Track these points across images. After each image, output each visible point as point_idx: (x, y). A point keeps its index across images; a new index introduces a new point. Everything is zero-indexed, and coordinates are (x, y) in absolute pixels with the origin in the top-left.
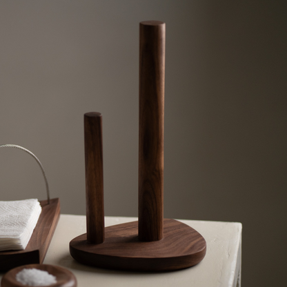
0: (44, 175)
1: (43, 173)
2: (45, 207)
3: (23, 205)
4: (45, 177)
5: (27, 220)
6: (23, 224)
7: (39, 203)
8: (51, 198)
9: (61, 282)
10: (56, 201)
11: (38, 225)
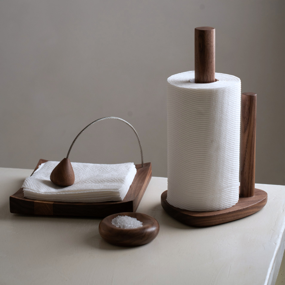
0: (139, 143)
1: (139, 142)
2: (139, 170)
3: (122, 167)
4: (140, 145)
5: (124, 178)
6: (121, 181)
7: (135, 166)
8: (144, 162)
9: (146, 226)
10: (148, 164)
11: (133, 183)
